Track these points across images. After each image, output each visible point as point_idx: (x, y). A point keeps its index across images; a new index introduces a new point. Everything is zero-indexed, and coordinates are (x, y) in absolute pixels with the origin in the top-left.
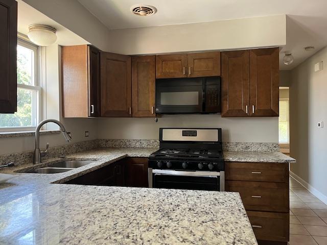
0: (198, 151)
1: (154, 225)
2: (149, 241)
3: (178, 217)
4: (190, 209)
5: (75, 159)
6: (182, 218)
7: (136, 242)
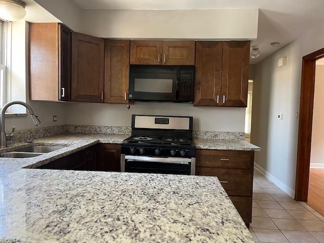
0: (170, 138)
1: (142, 207)
2: (140, 223)
3: (164, 200)
4: (174, 192)
5: (43, 145)
6: (168, 201)
7: (128, 224)
